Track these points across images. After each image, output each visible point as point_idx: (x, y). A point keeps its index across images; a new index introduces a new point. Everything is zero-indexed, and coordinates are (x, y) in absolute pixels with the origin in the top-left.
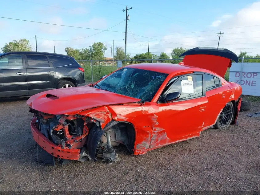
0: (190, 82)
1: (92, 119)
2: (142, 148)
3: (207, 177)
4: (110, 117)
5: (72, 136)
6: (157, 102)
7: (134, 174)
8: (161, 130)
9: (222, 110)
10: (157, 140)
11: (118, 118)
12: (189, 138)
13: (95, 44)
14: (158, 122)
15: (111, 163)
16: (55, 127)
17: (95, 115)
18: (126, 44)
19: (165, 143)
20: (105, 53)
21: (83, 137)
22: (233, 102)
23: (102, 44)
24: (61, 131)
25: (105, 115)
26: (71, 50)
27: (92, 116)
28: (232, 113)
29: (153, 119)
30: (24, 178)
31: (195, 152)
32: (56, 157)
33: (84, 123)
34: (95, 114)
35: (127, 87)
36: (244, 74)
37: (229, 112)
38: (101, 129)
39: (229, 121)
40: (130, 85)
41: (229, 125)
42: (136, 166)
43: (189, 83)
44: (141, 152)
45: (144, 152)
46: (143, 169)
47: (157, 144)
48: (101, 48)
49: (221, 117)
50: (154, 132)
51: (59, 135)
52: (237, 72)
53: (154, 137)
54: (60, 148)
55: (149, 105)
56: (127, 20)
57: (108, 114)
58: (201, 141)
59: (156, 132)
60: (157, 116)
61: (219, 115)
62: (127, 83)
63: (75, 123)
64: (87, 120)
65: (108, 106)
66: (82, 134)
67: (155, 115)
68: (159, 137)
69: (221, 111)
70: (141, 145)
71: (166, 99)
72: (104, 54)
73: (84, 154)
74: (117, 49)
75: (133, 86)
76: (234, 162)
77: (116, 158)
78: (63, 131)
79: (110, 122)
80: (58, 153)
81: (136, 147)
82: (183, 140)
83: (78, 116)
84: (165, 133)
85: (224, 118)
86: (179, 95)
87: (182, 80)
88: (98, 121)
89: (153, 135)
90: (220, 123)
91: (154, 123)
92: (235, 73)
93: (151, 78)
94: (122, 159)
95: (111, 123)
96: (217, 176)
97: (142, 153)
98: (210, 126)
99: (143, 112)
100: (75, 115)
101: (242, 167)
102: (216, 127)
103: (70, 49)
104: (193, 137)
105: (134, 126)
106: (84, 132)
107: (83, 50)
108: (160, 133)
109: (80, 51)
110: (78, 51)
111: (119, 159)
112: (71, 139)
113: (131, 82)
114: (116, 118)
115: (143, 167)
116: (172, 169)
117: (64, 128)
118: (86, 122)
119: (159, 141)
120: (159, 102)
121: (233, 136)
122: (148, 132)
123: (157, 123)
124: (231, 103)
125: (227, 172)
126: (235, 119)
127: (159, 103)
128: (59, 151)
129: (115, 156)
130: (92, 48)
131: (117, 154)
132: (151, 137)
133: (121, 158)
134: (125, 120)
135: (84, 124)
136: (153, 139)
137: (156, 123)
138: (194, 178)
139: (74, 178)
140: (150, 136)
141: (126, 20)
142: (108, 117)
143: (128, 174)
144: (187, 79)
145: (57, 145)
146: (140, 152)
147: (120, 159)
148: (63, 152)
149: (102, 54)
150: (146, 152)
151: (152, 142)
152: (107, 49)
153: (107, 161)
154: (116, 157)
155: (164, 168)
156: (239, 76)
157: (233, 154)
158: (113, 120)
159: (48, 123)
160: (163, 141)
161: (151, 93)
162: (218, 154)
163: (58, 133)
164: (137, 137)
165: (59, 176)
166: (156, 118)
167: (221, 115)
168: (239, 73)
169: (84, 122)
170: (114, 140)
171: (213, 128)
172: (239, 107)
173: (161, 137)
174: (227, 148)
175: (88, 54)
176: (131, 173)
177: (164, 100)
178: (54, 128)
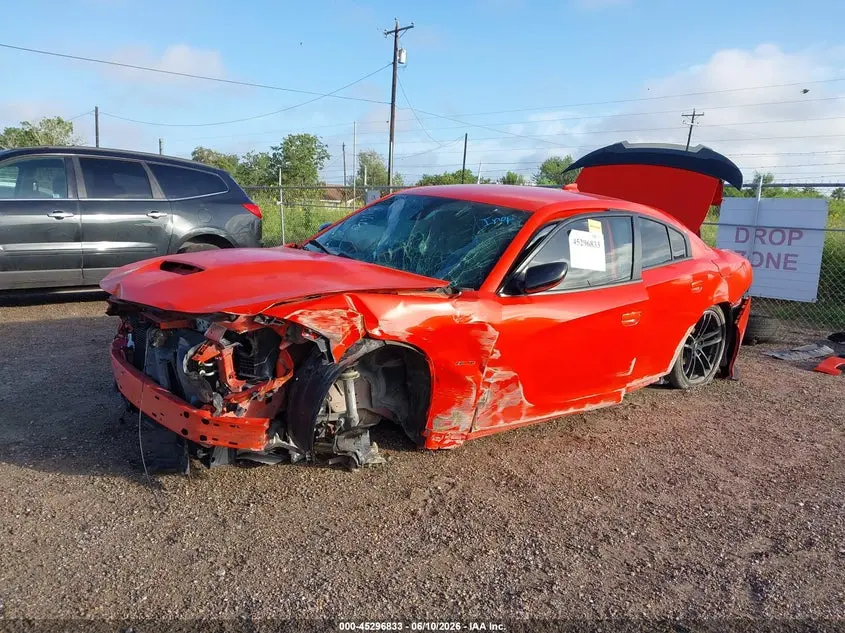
0: (595, 237)
1: (306, 330)
2: (448, 427)
3: (641, 507)
4: (360, 327)
5: (243, 383)
6: (497, 293)
7: (425, 497)
8: (509, 374)
9: (691, 329)
10: (495, 408)
11: (381, 331)
12: (588, 407)
13: (290, 141)
14: (498, 352)
15: (357, 467)
16: (195, 353)
17: (315, 319)
18: (391, 139)
19: (518, 416)
20: (321, 169)
21: (278, 384)
22: (725, 306)
23: (312, 140)
24: (211, 365)
25: (345, 319)
26: (211, 158)
27: (306, 320)
28: (721, 342)
29: (484, 341)
30: (97, 505)
31: (608, 446)
32: (196, 441)
33: (279, 345)
34: (315, 314)
35: (405, 248)
36: (760, 233)
37: (712, 339)
38: (331, 360)
39: (711, 367)
40: (416, 243)
41: (711, 378)
42: (432, 478)
43: (594, 240)
44: (447, 442)
45: (457, 441)
46: (453, 485)
47: (495, 419)
48: (311, 151)
49: (687, 352)
50: (487, 380)
51: (204, 376)
52: (740, 228)
53: (488, 395)
54: (207, 415)
55: (474, 298)
56: (398, 65)
57: (354, 319)
58: (627, 419)
59: (492, 380)
60: (497, 334)
61: (682, 344)
62: (407, 238)
63: (254, 344)
64: (289, 334)
65: (354, 294)
66: (275, 375)
67: (491, 329)
68: (502, 396)
69: (688, 334)
70: (446, 418)
71: (523, 283)
72: (320, 174)
73: (276, 441)
74: (363, 158)
75: (423, 247)
76: (722, 472)
77: (373, 456)
78: (217, 364)
79: (358, 342)
80: (203, 429)
81: (431, 426)
82: (571, 410)
83: (263, 319)
84: (518, 385)
85: (696, 355)
86: (563, 273)
87: (573, 232)
88: (324, 337)
89: (483, 392)
90: (685, 371)
91: (487, 352)
92: (735, 228)
93: (482, 225)
94: (390, 458)
95: (361, 344)
96: (672, 504)
97: (450, 444)
98: (655, 378)
99: (456, 317)
100: (255, 317)
101: (744, 482)
102: (671, 383)
103: (208, 155)
104: (602, 405)
105: (429, 359)
106: (281, 370)
107: (251, 159)
108: (504, 385)
109: (240, 162)
110: (233, 160)
111: (379, 459)
112: (240, 390)
113: (419, 236)
114: (376, 332)
115: (452, 480)
116: (540, 487)
117: (221, 355)
118: (287, 341)
119: (500, 409)
120: (504, 292)
121: (720, 408)
122: (469, 379)
123: (497, 355)
124: (720, 311)
125: (699, 496)
126: (729, 363)
127: (503, 295)
128: (206, 422)
129: (367, 448)
130: (280, 151)
131: (375, 444)
132: (479, 395)
133: (386, 456)
134: (404, 340)
135: (281, 348)
136: (484, 404)
137: (493, 353)
138: (604, 509)
139: (249, 505)
140: (474, 392)
141: (394, 64)
142: (353, 328)
143: (408, 496)
144: (586, 229)
145: (199, 405)
146: (444, 440)
147: (384, 460)
148: (217, 425)
149: (314, 173)
150: (462, 442)
151: (480, 411)
152: (328, 157)
153: (346, 463)
154: (372, 450)
155: (514, 484)
156: (744, 242)
157: (720, 452)
158: (368, 336)
159: (170, 343)
160: (513, 412)
161: (479, 265)
162: (677, 451)
163: (202, 372)
164: (437, 395)
165: (202, 501)
166: (492, 339)
167: (687, 346)
168: (747, 231)
169: (280, 340)
170: (366, 405)
171: (663, 387)
172: (742, 325)
173: (507, 398)
174: (701, 436)
175: (266, 170)
176: (419, 496)
177: (518, 288)
178: (191, 352)
